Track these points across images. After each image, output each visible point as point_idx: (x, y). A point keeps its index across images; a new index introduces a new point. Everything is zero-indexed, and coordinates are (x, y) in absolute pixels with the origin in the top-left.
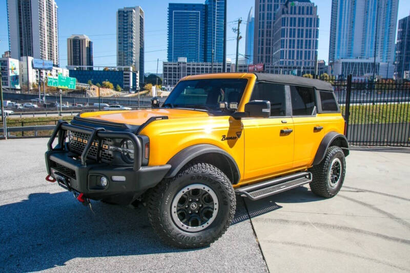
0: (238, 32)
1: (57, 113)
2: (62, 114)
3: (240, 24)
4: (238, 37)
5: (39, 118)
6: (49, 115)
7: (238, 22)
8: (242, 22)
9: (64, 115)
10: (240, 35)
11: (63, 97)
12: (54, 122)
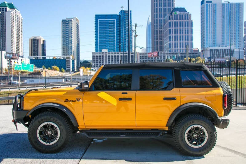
0: (135, 32)
1: (17, 88)
2: (20, 89)
3: (136, 27)
4: (135, 35)
5: (4, 92)
6: (11, 90)
7: (135, 26)
8: (137, 26)
9: (21, 89)
10: (136, 34)
11: (21, 77)
12: (7, 95)
